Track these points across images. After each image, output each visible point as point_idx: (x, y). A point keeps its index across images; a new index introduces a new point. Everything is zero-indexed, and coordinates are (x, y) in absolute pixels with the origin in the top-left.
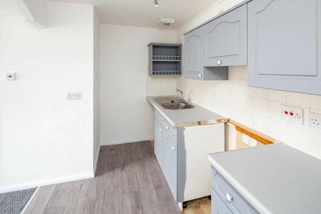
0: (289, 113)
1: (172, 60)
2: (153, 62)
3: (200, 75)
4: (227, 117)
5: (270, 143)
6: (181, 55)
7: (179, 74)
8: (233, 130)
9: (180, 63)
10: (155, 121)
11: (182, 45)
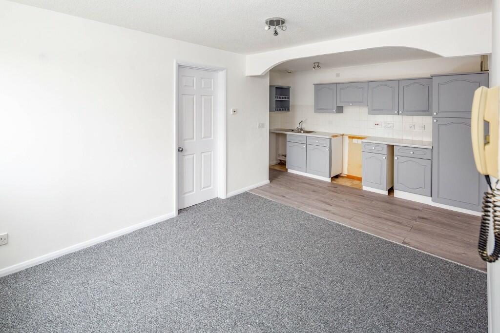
0: (378, 124)
1: (282, 99)
2: (276, 100)
3: (334, 111)
4: (342, 133)
6: (289, 95)
7: (288, 110)
8: (346, 139)
9: (289, 101)
10: (288, 144)
11: (290, 87)
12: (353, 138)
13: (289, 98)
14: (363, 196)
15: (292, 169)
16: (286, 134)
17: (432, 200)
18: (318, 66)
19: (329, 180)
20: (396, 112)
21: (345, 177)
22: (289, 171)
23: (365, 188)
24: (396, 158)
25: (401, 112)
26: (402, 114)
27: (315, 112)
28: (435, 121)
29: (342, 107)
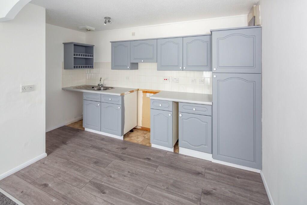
0: (166, 80)
1: (83, 57)
2: (74, 58)
3: (128, 67)
4: (137, 88)
5: (157, 92)
6: (92, 53)
7: (92, 67)
8: (141, 94)
9: (92, 59)
10: (85, 103)
11: (94, 46)
12: (146, 92)
13: (92, 56)
14: (149, 159)
15: (89, 129)
16: (82, 93)
17: (212, 157)
18: (109, 21)
19: (121, 138)
20: (181, 68)
21: (140, 129)
22: (86, 129)
23: (153, 146)
24: (180, 115)
25: (184, 68)
26: (186, 70)
27: (112, 69)
28: (215, 76)
29: (137, 63)
